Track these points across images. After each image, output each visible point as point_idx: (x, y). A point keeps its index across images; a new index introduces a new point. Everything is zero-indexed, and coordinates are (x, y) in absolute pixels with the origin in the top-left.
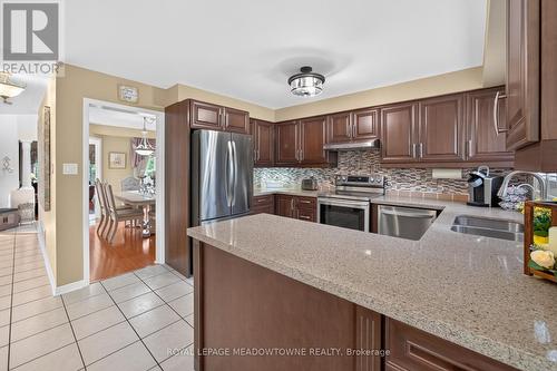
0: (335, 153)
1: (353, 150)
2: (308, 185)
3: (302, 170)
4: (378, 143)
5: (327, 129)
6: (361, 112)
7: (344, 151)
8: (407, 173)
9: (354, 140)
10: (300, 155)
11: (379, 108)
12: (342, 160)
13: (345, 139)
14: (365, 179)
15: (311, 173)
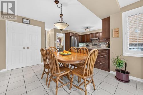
0: (92, 40)
1: (95, 39)
2: (87, 46)
3: (86, 43)
4: (99, 38)
5: (91, 36)
6: (96, 33)
7: (94, 40)
8: (104, 43)
9: (95, 38)
10: (86, 40)
11: (99, 32)
12: (93, 41)
13: (93, 38)
14: (97, 44)
15: (88, 44)
